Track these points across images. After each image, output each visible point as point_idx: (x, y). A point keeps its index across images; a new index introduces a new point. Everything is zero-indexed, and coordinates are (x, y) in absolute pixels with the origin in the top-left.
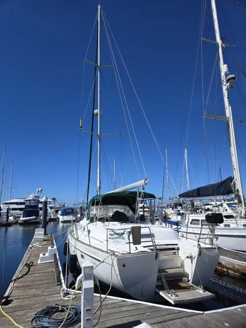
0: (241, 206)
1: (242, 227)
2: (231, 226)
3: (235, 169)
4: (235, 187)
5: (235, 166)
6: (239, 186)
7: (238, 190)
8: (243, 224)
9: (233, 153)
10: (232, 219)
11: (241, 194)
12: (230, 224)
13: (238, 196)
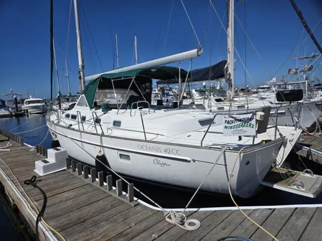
0: (231, 90)
1: (236, 109)
2: (225, 108)
3: (229, 52)
4: (227, 72)
5: (230, 50)
6: (231, 70)
7: (230, 74)
8: (237, 106)
9: (230, 35)
10: (220, 103)
11: (232, 77)
12: (224, 107)
13: (229, 80)
